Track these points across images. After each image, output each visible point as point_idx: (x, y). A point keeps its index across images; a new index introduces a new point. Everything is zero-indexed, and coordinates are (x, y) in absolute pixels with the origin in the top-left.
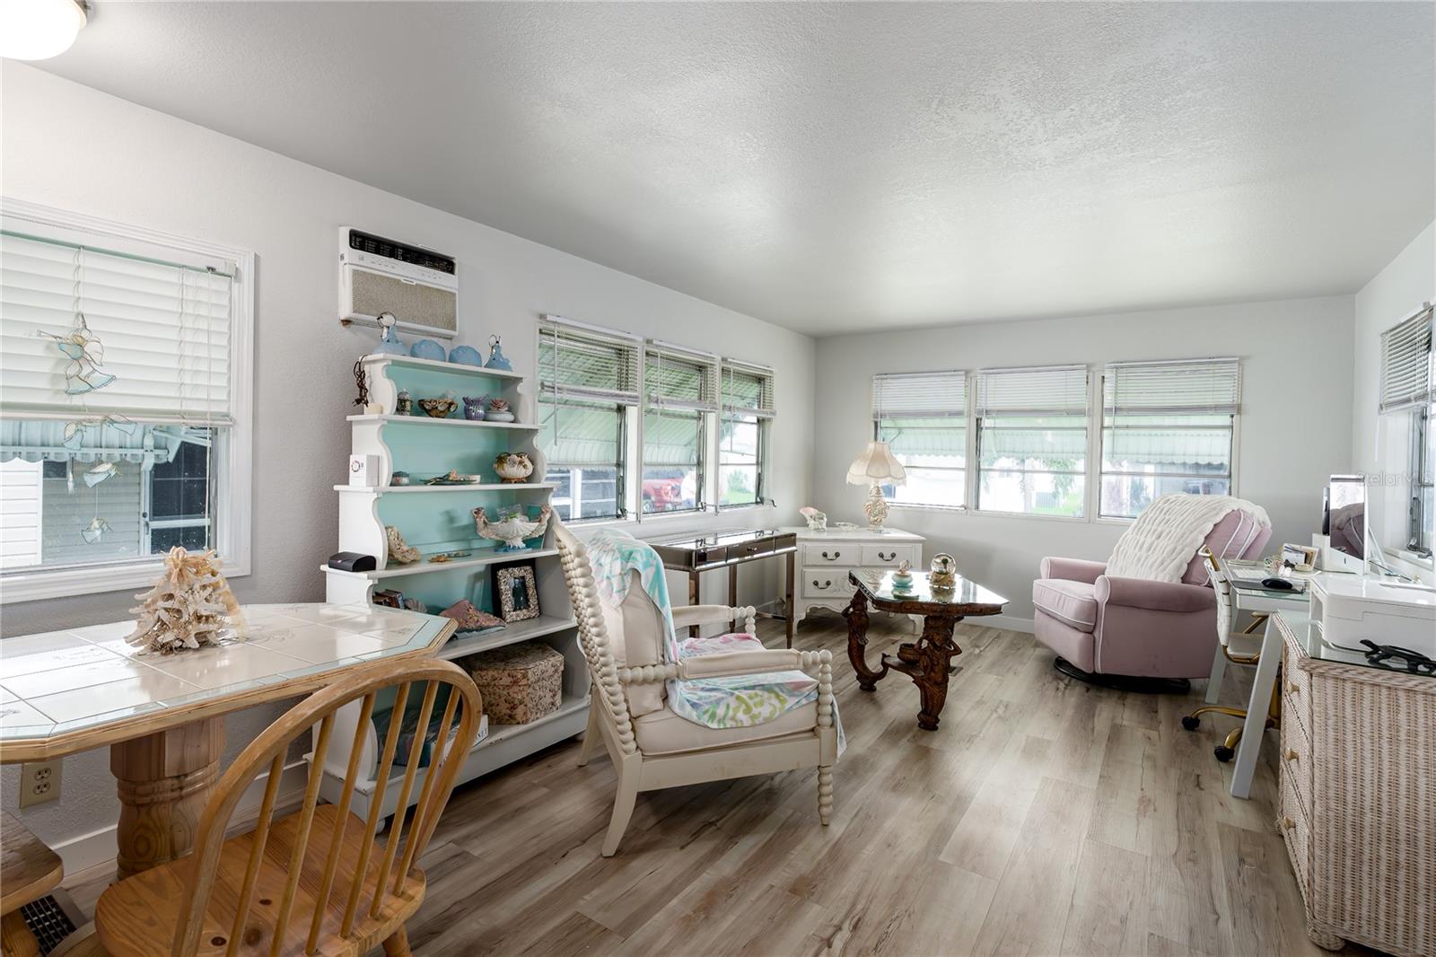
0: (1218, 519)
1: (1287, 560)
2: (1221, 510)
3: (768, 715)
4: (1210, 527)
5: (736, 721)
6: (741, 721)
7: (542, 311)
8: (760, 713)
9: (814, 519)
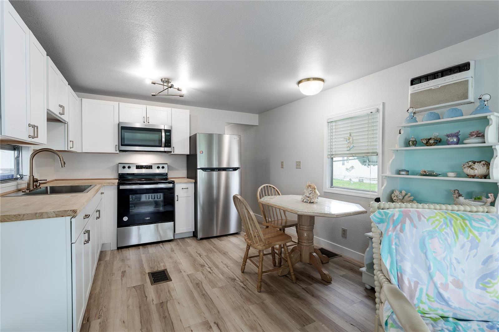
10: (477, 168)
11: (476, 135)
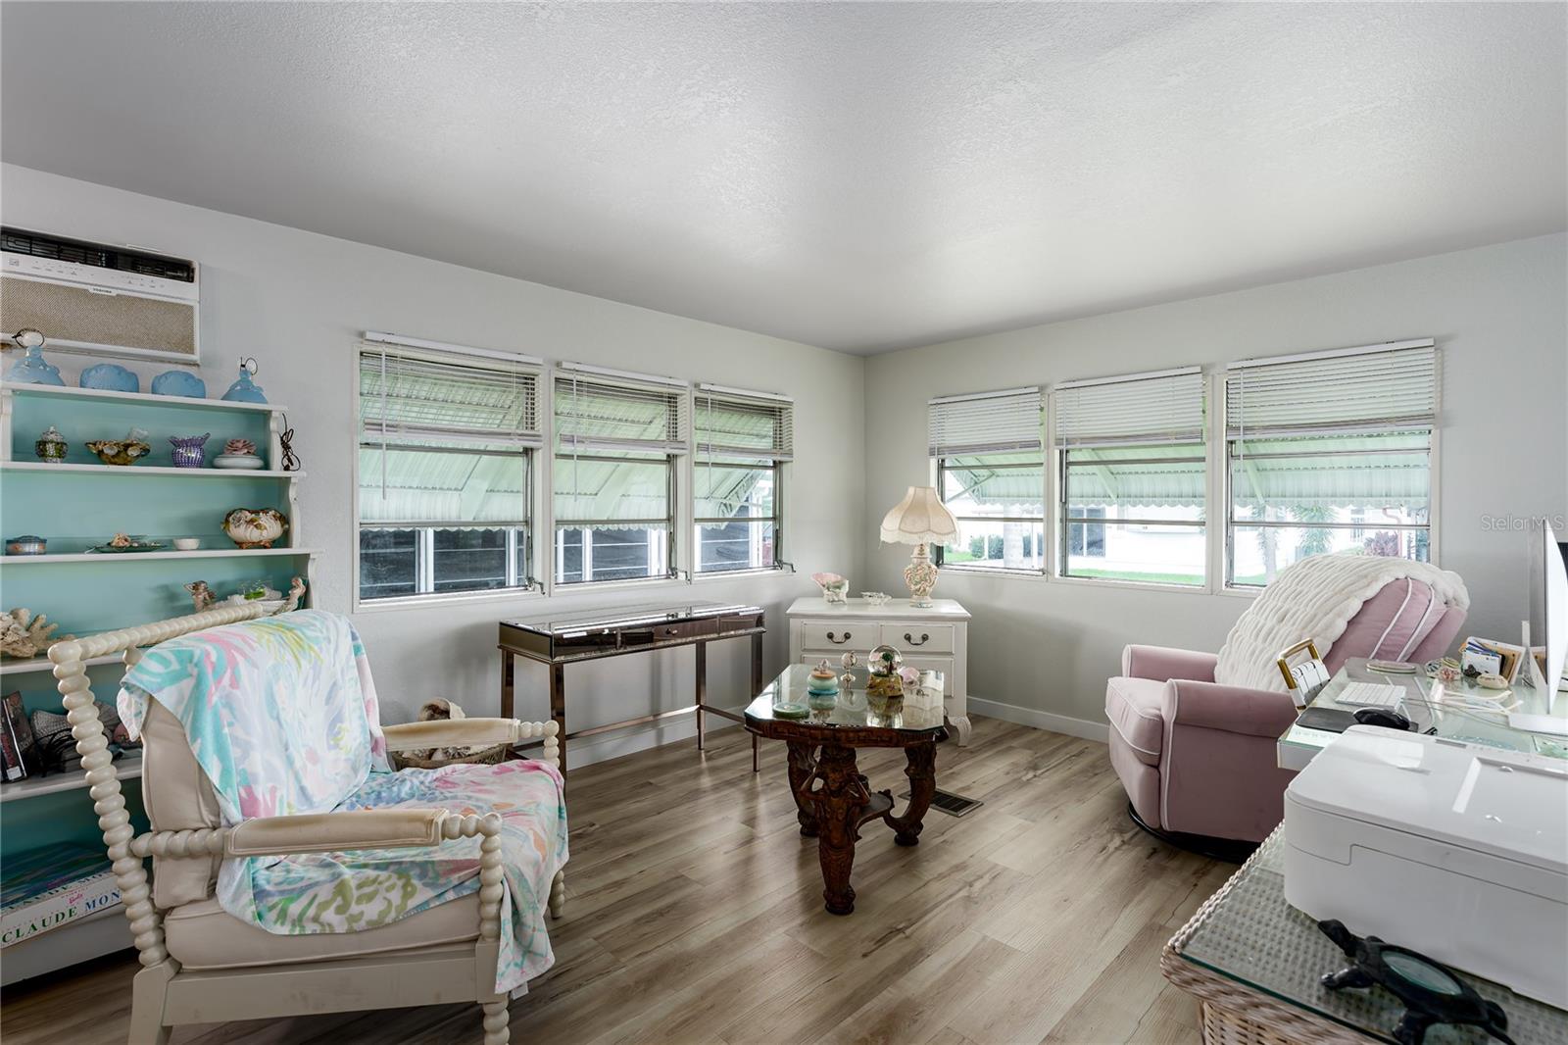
0: (1370, 593)
1: (1471, 667)
2: (1376, 579)
3: (375, 917)
4: (1355, 606)
5: (322, 925)
6: (329, 925)
7: (361, 328)
8: (362, 913)
9: (828, 589)
10: (267, 526)
11: (246, 451)
